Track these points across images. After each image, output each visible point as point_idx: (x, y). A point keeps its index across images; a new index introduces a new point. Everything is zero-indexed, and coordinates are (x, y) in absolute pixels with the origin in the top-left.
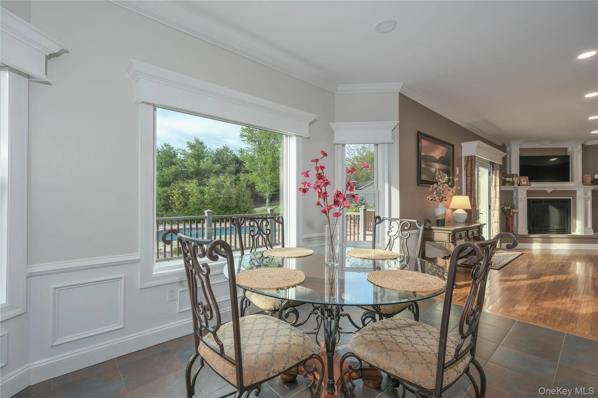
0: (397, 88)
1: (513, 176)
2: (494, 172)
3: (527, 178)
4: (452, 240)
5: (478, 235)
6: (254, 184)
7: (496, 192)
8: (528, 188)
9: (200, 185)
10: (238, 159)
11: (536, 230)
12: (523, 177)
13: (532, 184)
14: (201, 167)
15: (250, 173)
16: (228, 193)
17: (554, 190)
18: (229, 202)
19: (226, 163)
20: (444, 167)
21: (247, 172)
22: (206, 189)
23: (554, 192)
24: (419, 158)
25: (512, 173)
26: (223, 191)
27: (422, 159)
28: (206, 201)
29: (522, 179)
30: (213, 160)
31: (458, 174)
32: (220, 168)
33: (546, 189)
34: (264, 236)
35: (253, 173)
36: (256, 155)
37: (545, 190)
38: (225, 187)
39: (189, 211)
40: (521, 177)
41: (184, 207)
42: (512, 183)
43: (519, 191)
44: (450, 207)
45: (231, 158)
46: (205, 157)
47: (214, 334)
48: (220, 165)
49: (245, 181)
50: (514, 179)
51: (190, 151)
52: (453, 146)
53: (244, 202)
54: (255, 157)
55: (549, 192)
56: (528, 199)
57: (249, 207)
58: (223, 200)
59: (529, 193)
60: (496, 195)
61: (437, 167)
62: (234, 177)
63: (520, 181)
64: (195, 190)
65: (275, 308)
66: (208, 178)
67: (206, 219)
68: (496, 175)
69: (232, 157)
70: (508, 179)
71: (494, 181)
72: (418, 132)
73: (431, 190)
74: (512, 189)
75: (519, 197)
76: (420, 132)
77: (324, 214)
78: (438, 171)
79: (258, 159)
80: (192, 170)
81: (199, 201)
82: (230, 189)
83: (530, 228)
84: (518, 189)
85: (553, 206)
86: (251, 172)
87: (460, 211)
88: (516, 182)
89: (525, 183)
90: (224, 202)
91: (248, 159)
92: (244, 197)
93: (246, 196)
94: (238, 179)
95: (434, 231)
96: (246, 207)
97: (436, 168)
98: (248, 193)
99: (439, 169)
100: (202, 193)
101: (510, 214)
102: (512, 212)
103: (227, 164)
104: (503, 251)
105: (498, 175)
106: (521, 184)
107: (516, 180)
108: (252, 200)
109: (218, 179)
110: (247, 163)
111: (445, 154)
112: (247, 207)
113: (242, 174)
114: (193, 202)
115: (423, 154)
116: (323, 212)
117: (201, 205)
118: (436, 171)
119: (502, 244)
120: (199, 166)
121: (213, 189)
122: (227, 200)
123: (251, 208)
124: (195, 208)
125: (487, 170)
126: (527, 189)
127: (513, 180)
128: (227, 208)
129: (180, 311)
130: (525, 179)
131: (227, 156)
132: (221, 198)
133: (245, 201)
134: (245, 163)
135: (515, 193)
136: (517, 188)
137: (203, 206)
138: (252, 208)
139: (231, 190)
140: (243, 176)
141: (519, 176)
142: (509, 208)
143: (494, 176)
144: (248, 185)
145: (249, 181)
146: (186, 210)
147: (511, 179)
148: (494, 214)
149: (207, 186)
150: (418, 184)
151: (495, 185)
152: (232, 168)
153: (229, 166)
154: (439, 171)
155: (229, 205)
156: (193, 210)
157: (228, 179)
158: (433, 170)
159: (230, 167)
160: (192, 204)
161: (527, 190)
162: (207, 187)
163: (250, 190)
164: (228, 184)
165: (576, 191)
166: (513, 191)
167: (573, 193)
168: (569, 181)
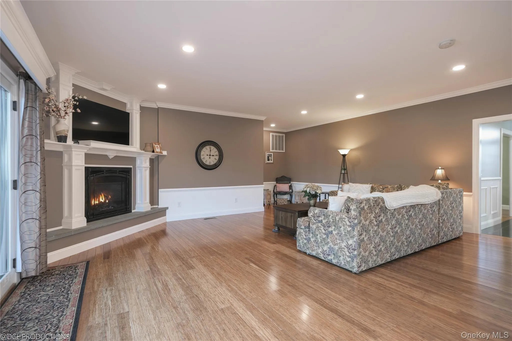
2: (29, 104)
7: (32, 151)
8: (87, 149)
13: (91, 143)
17: (116, 156)
23: (117, 158)
33: (108, 153)
43: (73, 152)
55: (111, 157)
56: (86, 167)
59: (88, 157)
68: (33, 113)
71: (27, 123)
74: (61, 150)
75: (74, 163)
84: (73, 149)
126: (86, 151)
135: (66, 156)
136: (70, 147)
143: (29, 113)
148: (26, 199)
151: (32, 135)
165: (136, 157)
166: (62, 152)
167: (133, 160)
168: (129, 145)
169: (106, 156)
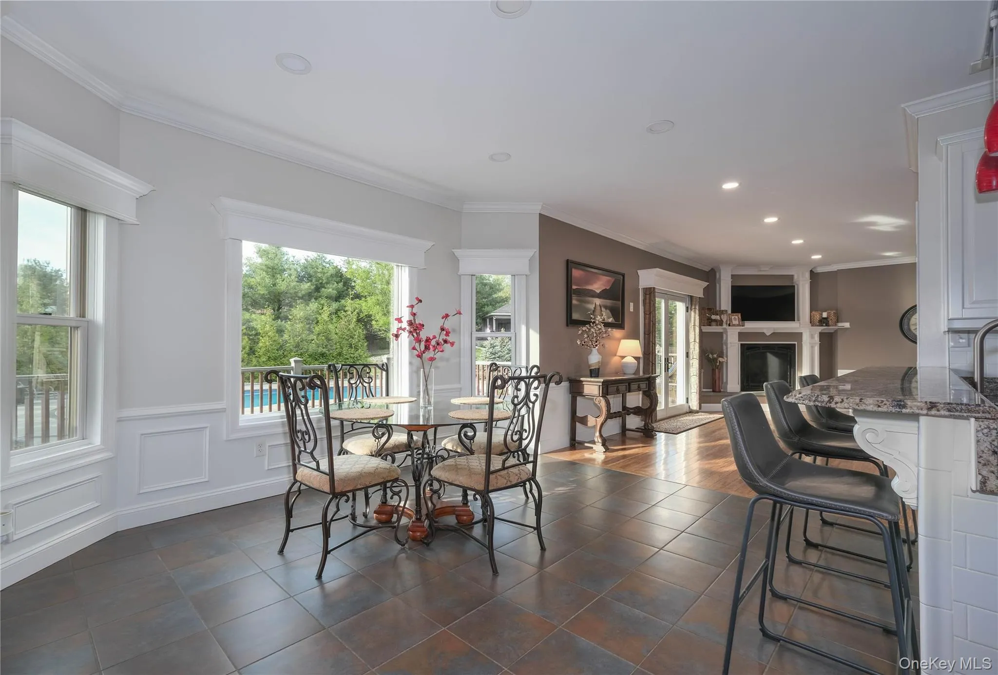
0: (537, 209)
1: (722, 312)
2: (693, 307)
3: (740, 315)
4: (602, 393)
5: (647, 389)
6: (369, 316)
7: (695, 335)
8: (740, 329)
9: (277, 318)
10: (342, 274)
11: (751, 386)
12: (734, 314)
13: (744, 324)
14: (278, 287)
15: (363, 299)
16: (326, 333)
17: (774, 333)
18: (326, 348)
19: (320, 281)
20: (608, 302)
21: (358, 296)
22: (288, 325)
23: (775, 335)
24: (569, 293)
25: (722, 309)
26: (317, 329)
27: (574, 294)
28: (288, 345)
29: (733, 317)
30: (299, 276)
31: (632, 311)
32: (311, 289)
33: (765, 331)
34: (365, 384)
35: (368, 299)
36: (373, 268)
37: (764, 333)
38: (319, 321)
39: (258, 361)
40: (733, 314)
41: (249, 354)
42: (720, 323)
43: (729, 333)
44: (617, 355)
45: (330, 272)
46: (284, 270)
47: (311, 453)
48: (312, 285)
49: (355, 313)
50: (722, 316)
51: (259, 260)
52: (623, 276)
53: (352, 348)
54: (372, 272)
55: (768, 334)
56: (741, 344)
57: (360, 356)
58: (316, 344)
59: (741, 335)
60: (695, 339)
61: (598, 303)
62: (335, 305)
63: (731, 320)
64: (268, 328)
65: (371, 453)
66: (291, 306)
67: (293, 371)
68: (695, 313)
69: (332, 271)
70: (713, 317)
71: (692, 319)
72: (568, 261)
73: (580, 332)
74: (721, 331)
75: (729, 342)
76: (571, 260)
77: (419, 359)
78: (598, 308)
79: (375, 275)
80: (262, 291)
81: (275, 346)
82: (329, 326)
83: (745, 384)
84: (728, 330)
85: (771, 353)
86: (365, 297)
87: (629, 360)
88: (724, 321)
89: (736, 322)
90: (318, 347)
91: (359, 275)
92: (353, 338)
93: (356, 337)
94: (342, 309)
95: (584, 383)
96: (355, 355)
97: (595, 305)
98: (360, 332)
99: (600, 305)
100: (280, 331)
101: (716, 365)
102: (718, 362)
103: (324, 282)
104: (703, 414)
105: (697, 312)
106: (731, 325)
107: (724, 318)
108: (366, 344)
109: (308, 308)
110: (359, 281)
111: (610, 286)
112: (358, 356)
113: (350, 301)
114: (266, 347)
115: (574, 287)
116: (418, 357)
117: (279, 352)
118: (595, 308)
119: (702, 405)
120: (274, 285)
121: (299, 326)
122: (323, 344)
123: (364, 356)
124: (269, 357)
125: (684, 304)
126: (739, 331)
127: (721, 318)
128: (323, 357)
129: (270, 468)
130: (737, 317)
131: (323, 269)
132: (313, 340)
133: (353, 346)
134: (355, 282)
135: (724, 336)
136: (725, 329)
137: (283, 353)
138: (366, 357)
139: (331, 327)
140: (351, 304)
141: (730, 312)
142: (715, 356)
143: (693, 313)
144: (359, 318)
145: (361, 311)
146: (254, 359)
147: (718, 317)
148: (692, 363)
149: (290, 320)
150: (567, 325)
151: (694, 325)
152: (331, 290)
153: (326, 286)
154: (601, 308)
155: (327, 352)
156: (265, 360)
157: (325, 308)
158: (592, 307)
159: (328, 288)
160: (263, 349)
161: (739, 333)
162: (289, 323)
163: (362, 328)
164: (325, 316)
165: (802, 333)
166: (722, 333)
167: (798, 336)
168: (794, 321)
169: (763, 333)
